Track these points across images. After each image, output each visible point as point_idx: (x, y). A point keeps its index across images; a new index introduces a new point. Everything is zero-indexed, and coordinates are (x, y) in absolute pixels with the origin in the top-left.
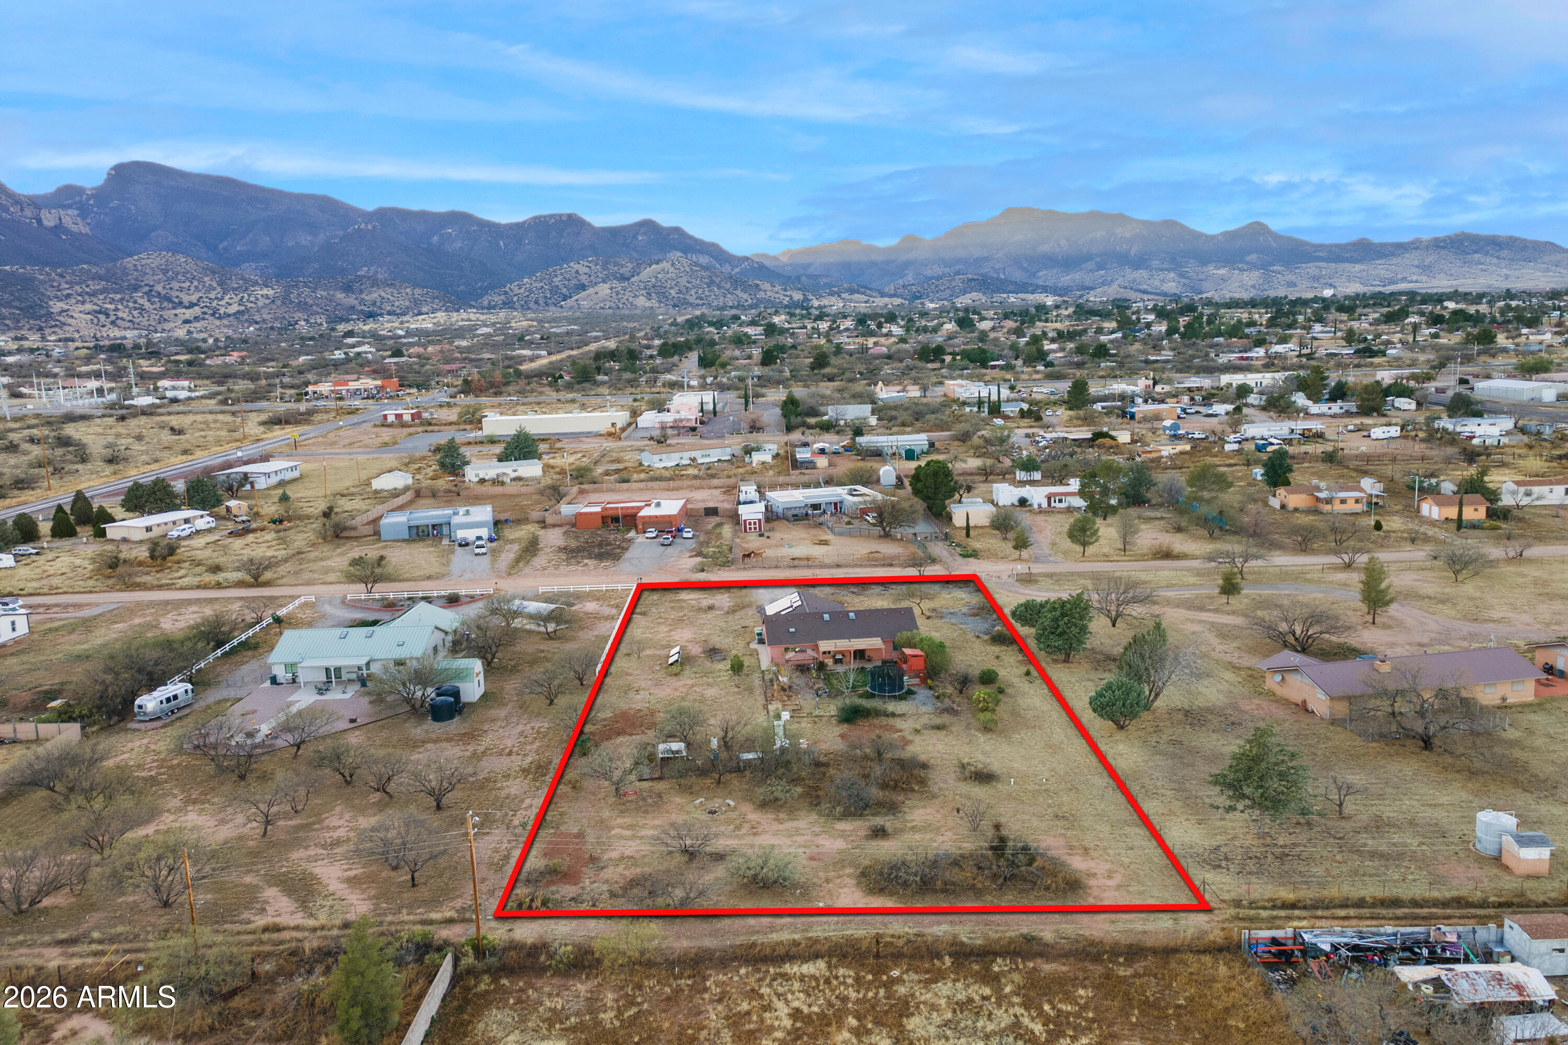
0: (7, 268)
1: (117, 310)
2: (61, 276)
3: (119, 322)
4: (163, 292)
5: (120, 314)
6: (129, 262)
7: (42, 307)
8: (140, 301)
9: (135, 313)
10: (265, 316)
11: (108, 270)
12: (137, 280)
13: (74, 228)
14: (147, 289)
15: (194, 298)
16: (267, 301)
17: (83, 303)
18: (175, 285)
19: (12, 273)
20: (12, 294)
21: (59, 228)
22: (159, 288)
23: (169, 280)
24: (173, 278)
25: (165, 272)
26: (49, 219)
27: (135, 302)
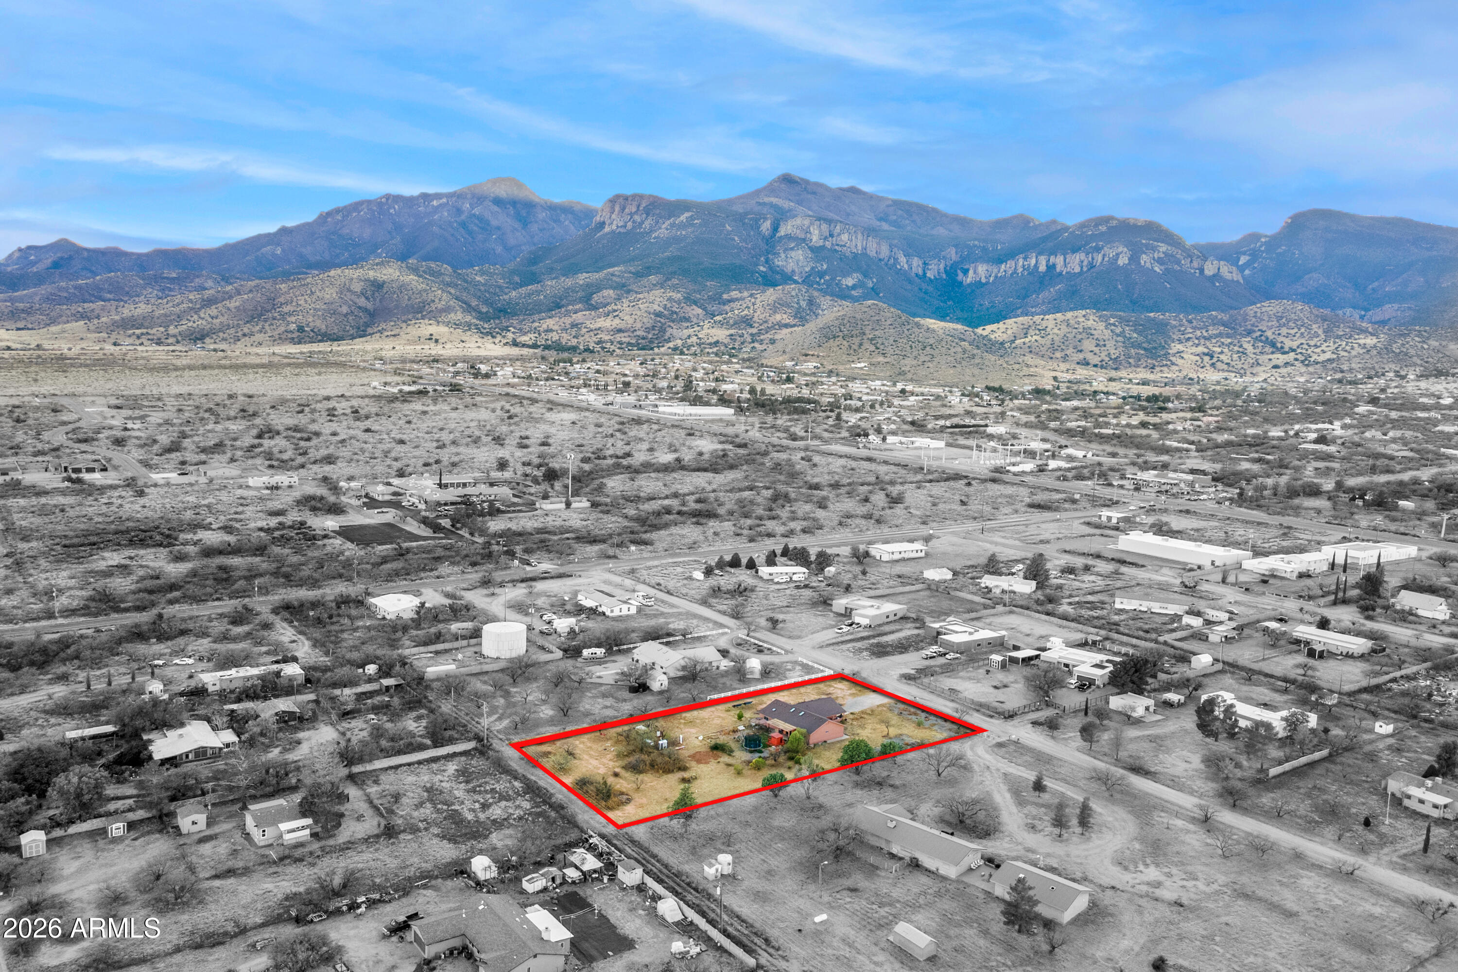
0: (1152, 315)
1: (1222, 352)
2: (1190, 322)
3: (1219, 364)
4: (1271, 337)
5: (1222, 357)
6: (1251, 310)
7: (1164, 347)
8: (1245, 345)
9: (1235, 356)
10: (1353, 365)
11: (1231, 316)
12: (1253, 325)
13: (1228, 276)
14: (1259, 333)
15: (1294, 345)
16: (1361, 351)
17: (1197, 345)
18: (1284, 331)
19: (1154, 319)
20: (1146, 337)
21: (1217, 276)
22: (1269, 334)
23: (1280, 326)
24: (1284, 325)
25: (1279, 318)
26: (1210, 269)
27: (1241, 346)
